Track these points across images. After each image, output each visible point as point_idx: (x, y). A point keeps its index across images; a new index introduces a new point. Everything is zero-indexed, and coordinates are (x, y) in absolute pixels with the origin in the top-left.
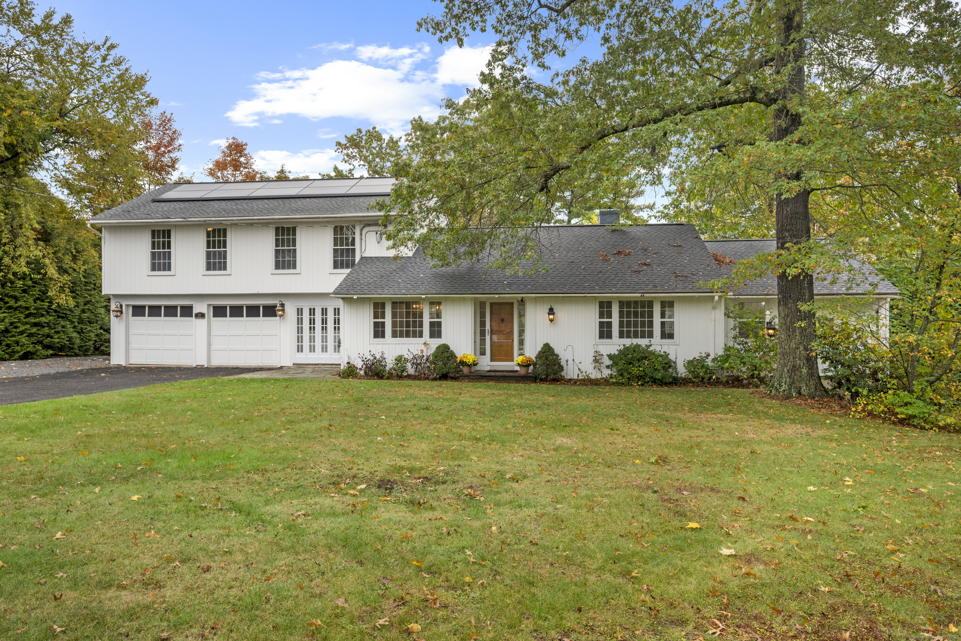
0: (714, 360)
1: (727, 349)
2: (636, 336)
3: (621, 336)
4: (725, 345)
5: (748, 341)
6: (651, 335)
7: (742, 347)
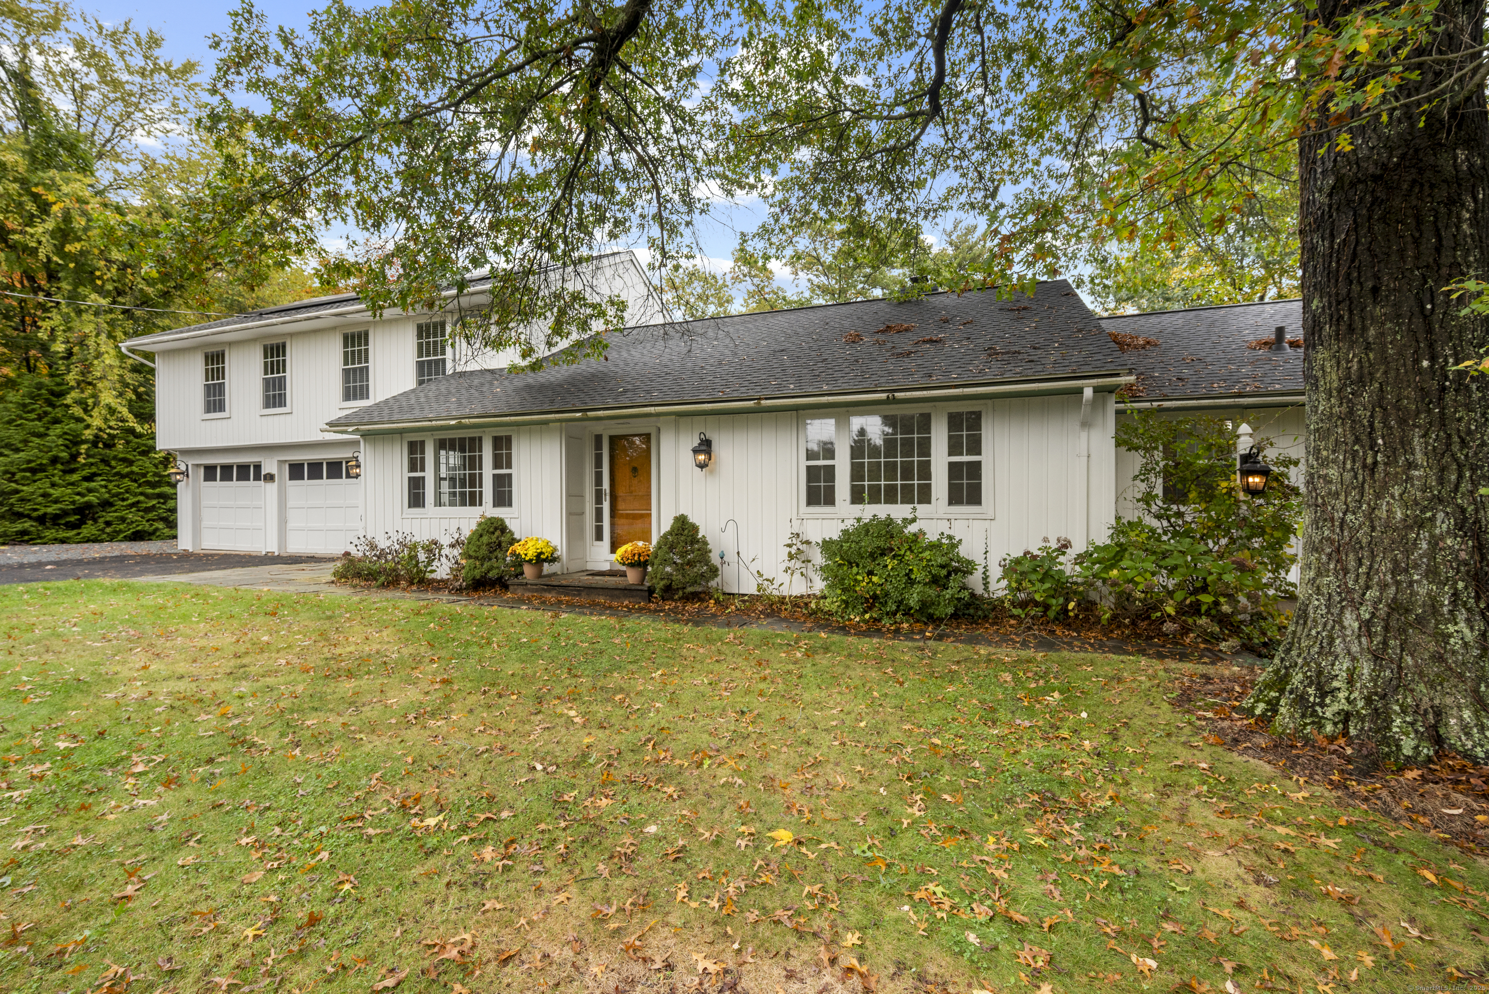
0: (1080, 559)
1: (1121, 528)
2: (891, 498)
3: (857, 497)
4: (1118, 518)
5: (1182, 509)
6: (925, 496)
7: (1165, 523)
